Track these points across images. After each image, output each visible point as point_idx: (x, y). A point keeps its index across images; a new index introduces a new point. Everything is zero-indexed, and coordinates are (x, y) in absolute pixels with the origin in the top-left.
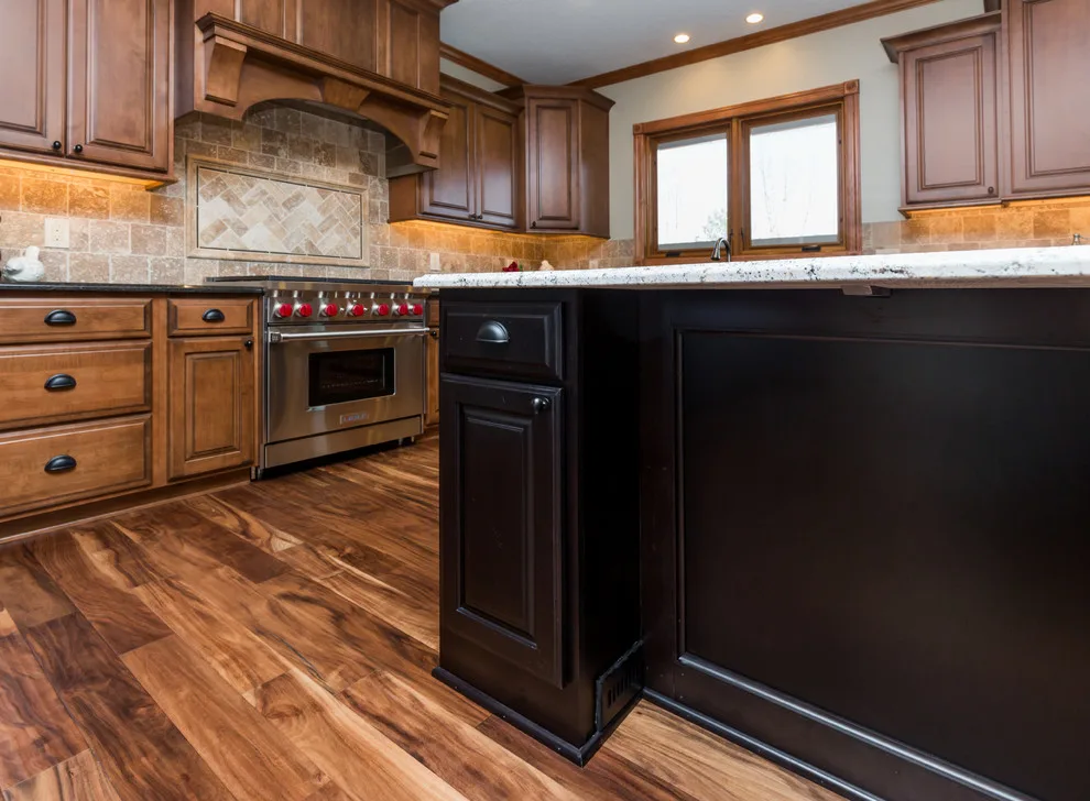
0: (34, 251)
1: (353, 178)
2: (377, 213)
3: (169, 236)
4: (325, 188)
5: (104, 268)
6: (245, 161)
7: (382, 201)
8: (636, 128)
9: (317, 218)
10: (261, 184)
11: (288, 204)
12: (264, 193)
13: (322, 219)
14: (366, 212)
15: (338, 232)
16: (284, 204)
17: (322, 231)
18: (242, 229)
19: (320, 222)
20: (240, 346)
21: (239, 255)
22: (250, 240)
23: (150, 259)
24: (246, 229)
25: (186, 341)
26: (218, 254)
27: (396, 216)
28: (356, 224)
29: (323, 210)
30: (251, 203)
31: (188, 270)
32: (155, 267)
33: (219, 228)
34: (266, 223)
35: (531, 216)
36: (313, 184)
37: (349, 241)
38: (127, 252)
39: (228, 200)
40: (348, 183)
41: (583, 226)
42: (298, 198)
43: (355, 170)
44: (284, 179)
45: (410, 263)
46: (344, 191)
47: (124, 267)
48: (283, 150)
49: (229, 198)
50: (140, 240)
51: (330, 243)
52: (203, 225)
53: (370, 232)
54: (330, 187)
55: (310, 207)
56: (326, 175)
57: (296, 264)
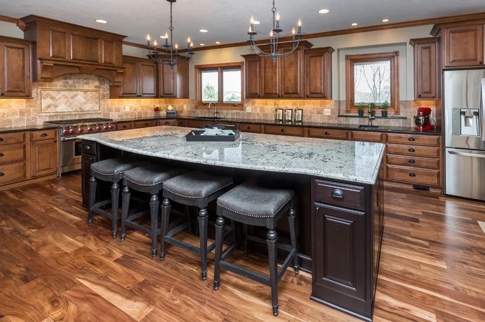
1: (96, 86)
2: (105, 96)
3: (31, 111)
4: (86, 91)
5: (10, 122)
6: (57, 87)
7: (107, 93)
8: (195, 66)
9: (83, 100)
10: (63, 93)
11: (72, 97)
12: (64, 95)
13: (85, 100)
14: (101, 96)
15: (90, 103)
16: (71, 98)
17: (85, 104)
18: (56, 106)
19: (83, 101)
20: (53, 142)
21: (56, 114)
22: (59, 109)
23: (25, 118)
24: (58, 106)
25: (36, 142)
26: (48, 114)
27: (112, 96)
28: (97, 100)
29: (85, 98)
30: (59, 98)
31: (38, 120)
32: (27, 120)
33: (49, 107)
34: (65, 104)
35: (161, 93)
36: (81, 90)
37: (95, 106)
38: (19, 117)
39: (52, 99)
40: (94, 89)
41: (178, 96)
42: (76, 95)
43: (97, 84)
44: (71, 90)
45: (118, 110)
46: (93, 91)
47: (17, 121)
48: (71, 82)
49: (52, 98)
50: (22, 113)
51: (88, 107)
52: (43, 107)
53: (102, 102)
54: (88, 91)
55: (80, 97)
56: (86, 87)
57: (75, 115)
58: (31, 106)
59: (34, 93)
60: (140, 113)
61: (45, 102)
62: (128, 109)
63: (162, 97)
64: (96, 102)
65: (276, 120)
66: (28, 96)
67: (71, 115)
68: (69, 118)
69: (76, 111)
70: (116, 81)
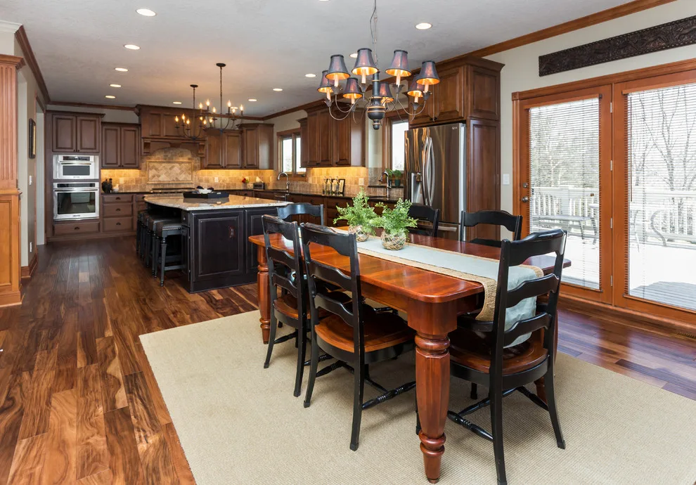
0: (117, 185)
1: (189, 159)
2: (196, 168)
3: (142, 179)
6: (159, 159)
7: (198, 164)
8: (277, 133)
9: (179, 171)
10: (164, 165)
11: (170, 169)
12: (164, 167)
14: (193, 168)
15: (184, 174)
17: (180, 175)
18: (159, 176)
19: (179, 173)
21: (159, 183)
22: (161, 179)
26: (154, 183)
27: (202, 168)
28: (190, 171)
29: (180, 169)
30: (161, 169)
31: (147, 187)
33: (154, 176)
34: (165, 174)
35: (246, 164)
36: (177, 162)
37: (188, 176)
38: (134, 184)
40: (188, 161)
42: (173, 167)
43: (190, 156)
44: (169, 162)
45: (207, 181)
46: (186, 163)
47: (134, 187)
48: (169, 155)
49: (156, 169)
50: (137, 181)
51: (182, 177)
52: (150, 176)
53: (194, 173)
54: (182, 162)
55: (177, 168)
56: (181, 160)
57: (172, 184)
58: (142, 176)
59: (143, 165)
60: (228, 184)
61: (152, 173)
62: (216, 180)
63: (246, 168)
64: (189, 174)
65: (324, 192)
66: (138, 168)
67: (169, 184)
68: (167, 187)
69: (174, 181)
70: (199, 152)
